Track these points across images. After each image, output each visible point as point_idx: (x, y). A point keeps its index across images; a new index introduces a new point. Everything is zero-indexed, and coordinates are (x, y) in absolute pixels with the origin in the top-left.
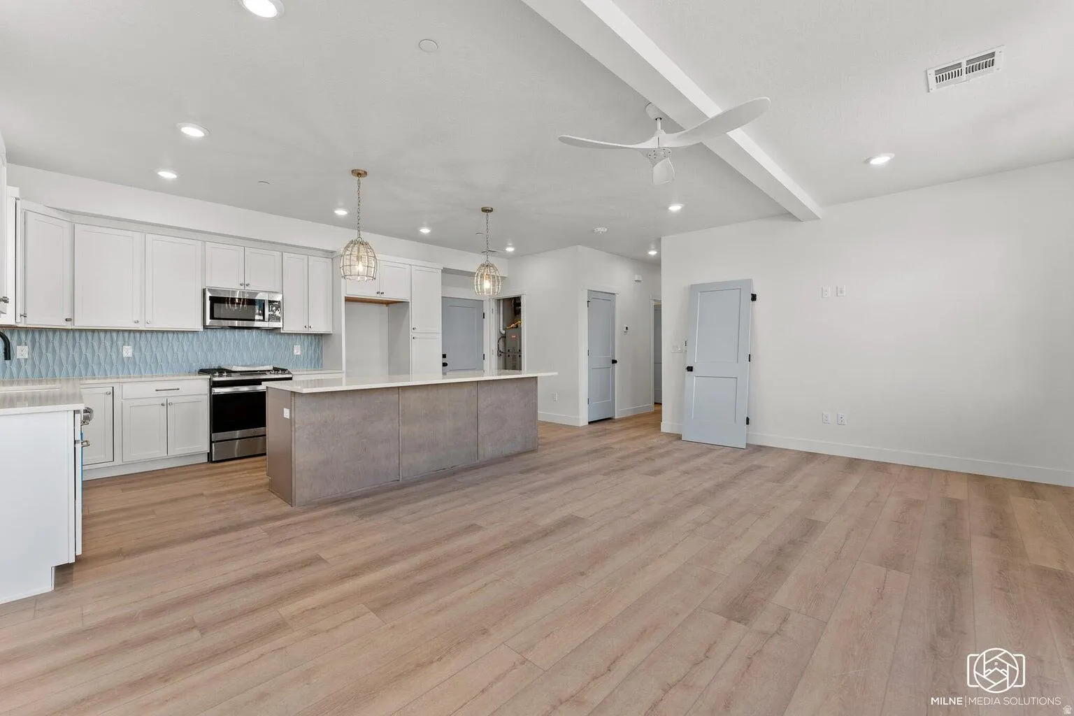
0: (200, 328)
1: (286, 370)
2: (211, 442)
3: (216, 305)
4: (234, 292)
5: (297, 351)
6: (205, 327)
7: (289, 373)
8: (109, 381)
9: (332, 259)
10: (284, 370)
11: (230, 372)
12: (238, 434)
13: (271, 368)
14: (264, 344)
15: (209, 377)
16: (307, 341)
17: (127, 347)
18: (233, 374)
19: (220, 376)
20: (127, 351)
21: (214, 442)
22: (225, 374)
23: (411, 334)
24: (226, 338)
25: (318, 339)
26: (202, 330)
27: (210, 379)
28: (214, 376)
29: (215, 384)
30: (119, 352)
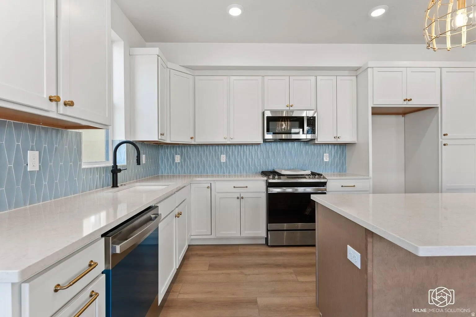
0: (261, 141)
1: (321, 175)
2: (268, 230)
3: (270, 123)
4: (282, 111)
5: (326, 158)
6: (265, 141)
7: (324, 178)
8: (209, 179)
9: (357, 76)
10: (320, 175)
11: (280, 175)
12: (285, 226)
13: (309, 172)
14: (302, 152)
15: (265, 178)
16: (333, 150)
17: (223, 155)
18: (282, 177)
19: (274, 178)
20: (223, 158)
21: (269, 230)
22: (277, 177)
23: (440, 140)
24: (277, 149)
25: (343, 148)
26: (262, 143)
27: (267, 180)
28: (269, 178)
29: (270, 185)
30: (219, 159)
